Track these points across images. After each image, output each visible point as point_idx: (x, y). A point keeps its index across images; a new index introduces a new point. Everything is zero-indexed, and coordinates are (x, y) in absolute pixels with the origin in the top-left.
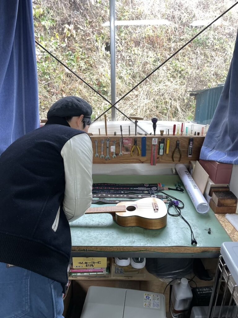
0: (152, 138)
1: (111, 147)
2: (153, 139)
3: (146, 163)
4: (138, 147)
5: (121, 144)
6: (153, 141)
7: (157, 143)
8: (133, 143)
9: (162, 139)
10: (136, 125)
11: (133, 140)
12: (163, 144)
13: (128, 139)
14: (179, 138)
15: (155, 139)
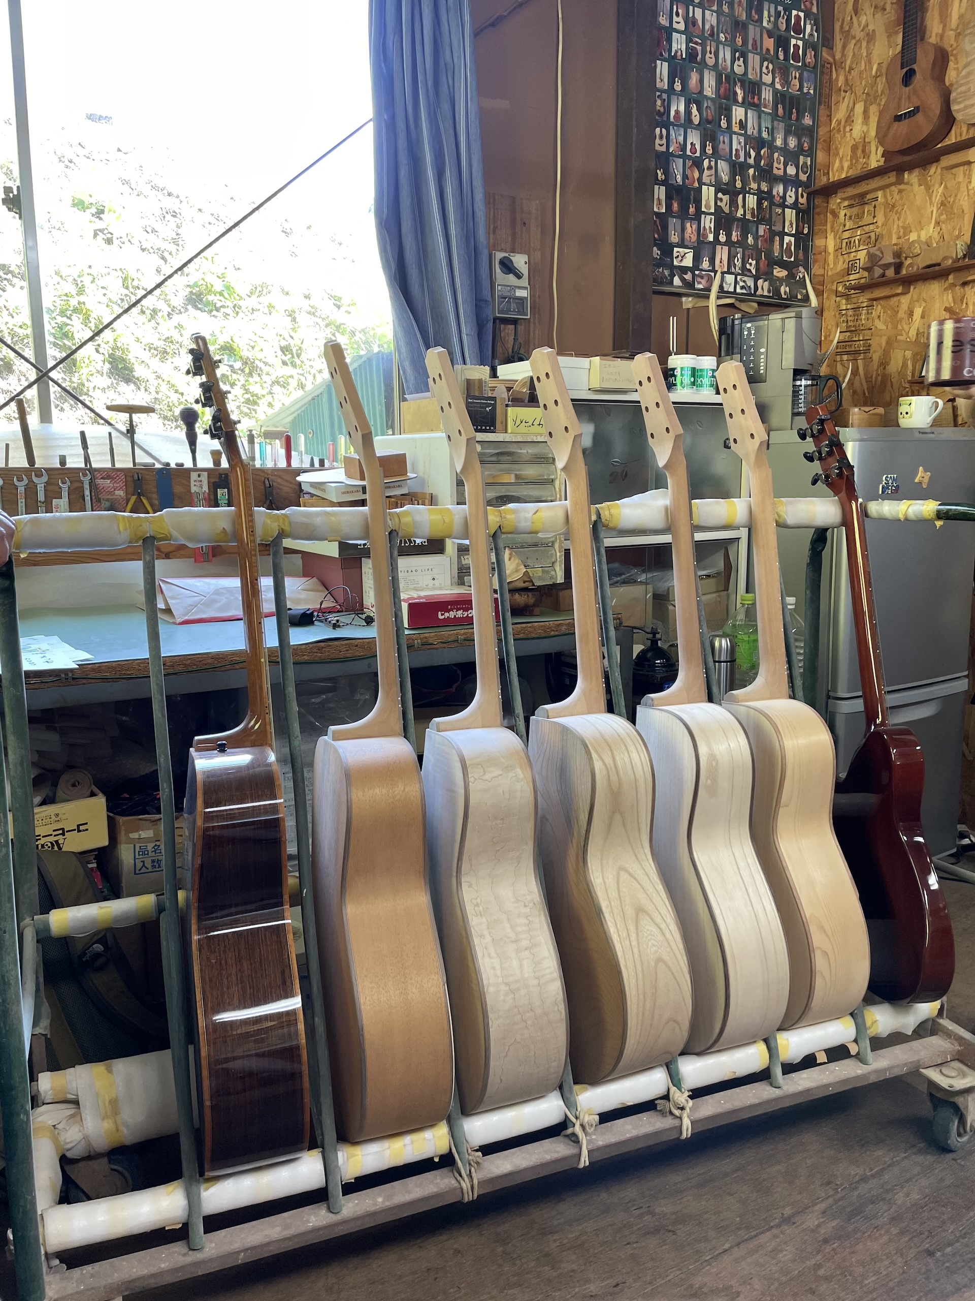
0: (189, 471)
1: (54, 500)
2: (194, 476)
3: (179, 558)
4: (145, 501)
5: (87, 492)
6: (192, 483)
7: (205, 488)
8: (131, 490)
9: (220, 475)
10: (133, 443)
11: (129, 479)
12: (226, 490)
13: (111, 473)
14: (269, 472)
15: (199, 476)
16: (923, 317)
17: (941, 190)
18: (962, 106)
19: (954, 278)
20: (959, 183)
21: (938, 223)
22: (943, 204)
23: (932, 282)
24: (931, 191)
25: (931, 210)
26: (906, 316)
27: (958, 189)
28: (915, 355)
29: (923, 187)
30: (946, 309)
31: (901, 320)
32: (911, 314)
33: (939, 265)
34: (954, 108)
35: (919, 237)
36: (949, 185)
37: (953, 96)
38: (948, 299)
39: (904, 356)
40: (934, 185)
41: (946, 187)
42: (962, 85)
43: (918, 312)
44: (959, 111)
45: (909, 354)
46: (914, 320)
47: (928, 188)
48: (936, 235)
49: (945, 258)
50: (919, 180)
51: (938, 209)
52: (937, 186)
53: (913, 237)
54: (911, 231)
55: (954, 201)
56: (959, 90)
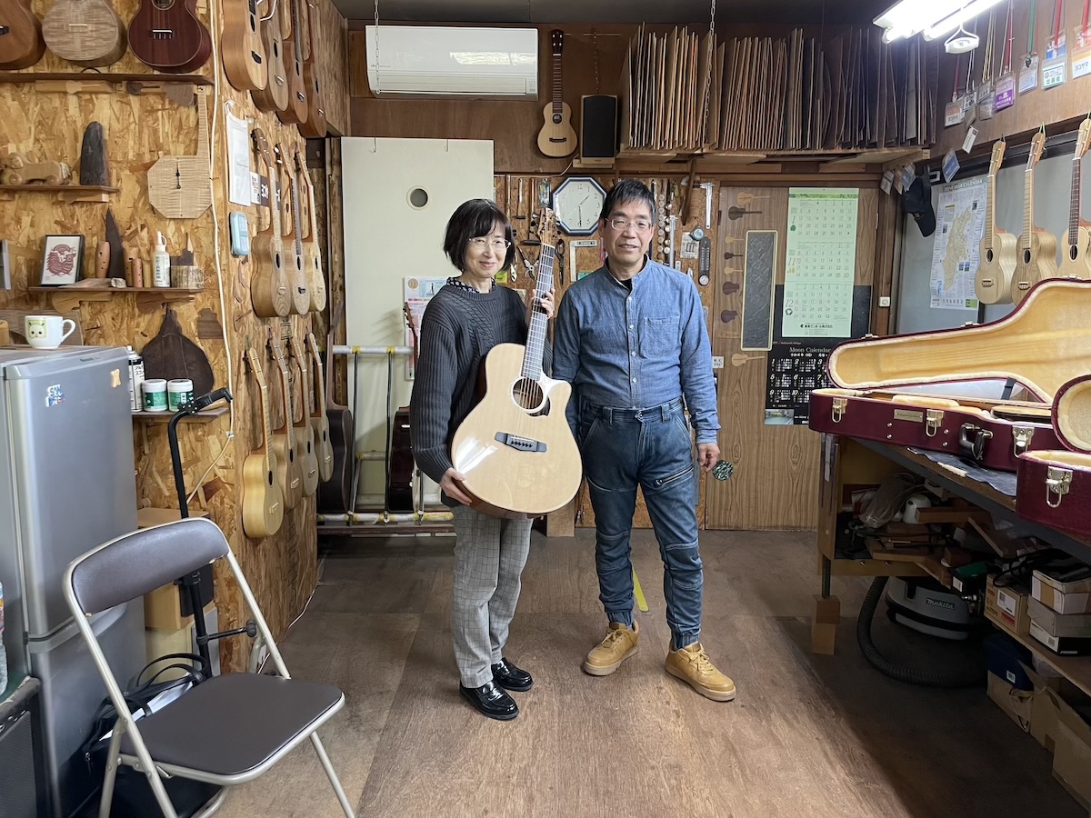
16: (32, 225)
17: (37, 109)
18: (55, 40)
19: (64, 196)
20: (56, 108)
21: (37, 140)
22: (40, 123)
23: (40, 195)
24: (27, 108)
25: (28, 127)
26: (13, 222)
27: (56, 113)
28: (28, 261)
29: (16, 103)
30: (56, 222)
31: (8, 225)
32: (18, 221)
33: (44, 181)
34: (47, 39)
35: (18, 149)
36: (45, 107)
37: (45, 28)
38: (57, 213)
39: (17, 260)
40: (28, 103)
41: (42, 108)
42: (53, 20)
43: (26, 220)
44: (53, 43)
45: (21, 259)
46: (23, 227)
47: (23, 105)
48: (36, 150)
49: (51, 177)
50: (12, 95)
51: (36, 127)
52: (32, 105)
53: (12, 148)
54: (8, 142)
55: (53, 124)
56: (51, 24)
